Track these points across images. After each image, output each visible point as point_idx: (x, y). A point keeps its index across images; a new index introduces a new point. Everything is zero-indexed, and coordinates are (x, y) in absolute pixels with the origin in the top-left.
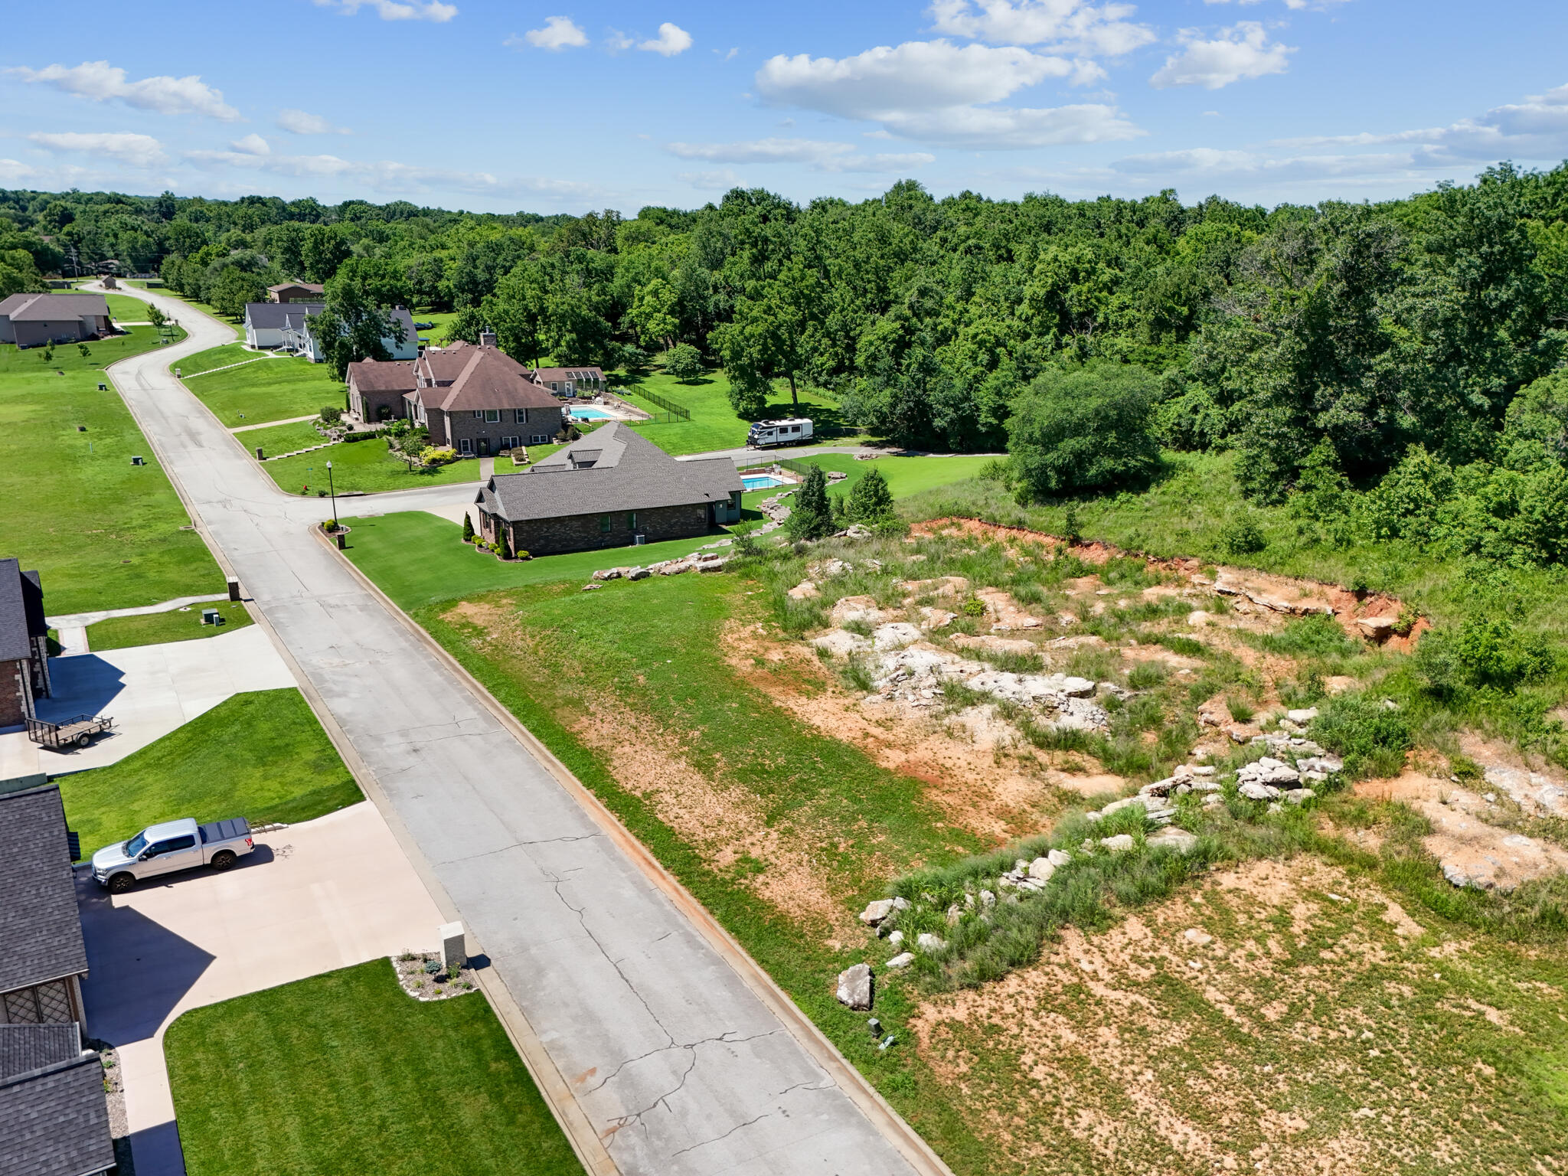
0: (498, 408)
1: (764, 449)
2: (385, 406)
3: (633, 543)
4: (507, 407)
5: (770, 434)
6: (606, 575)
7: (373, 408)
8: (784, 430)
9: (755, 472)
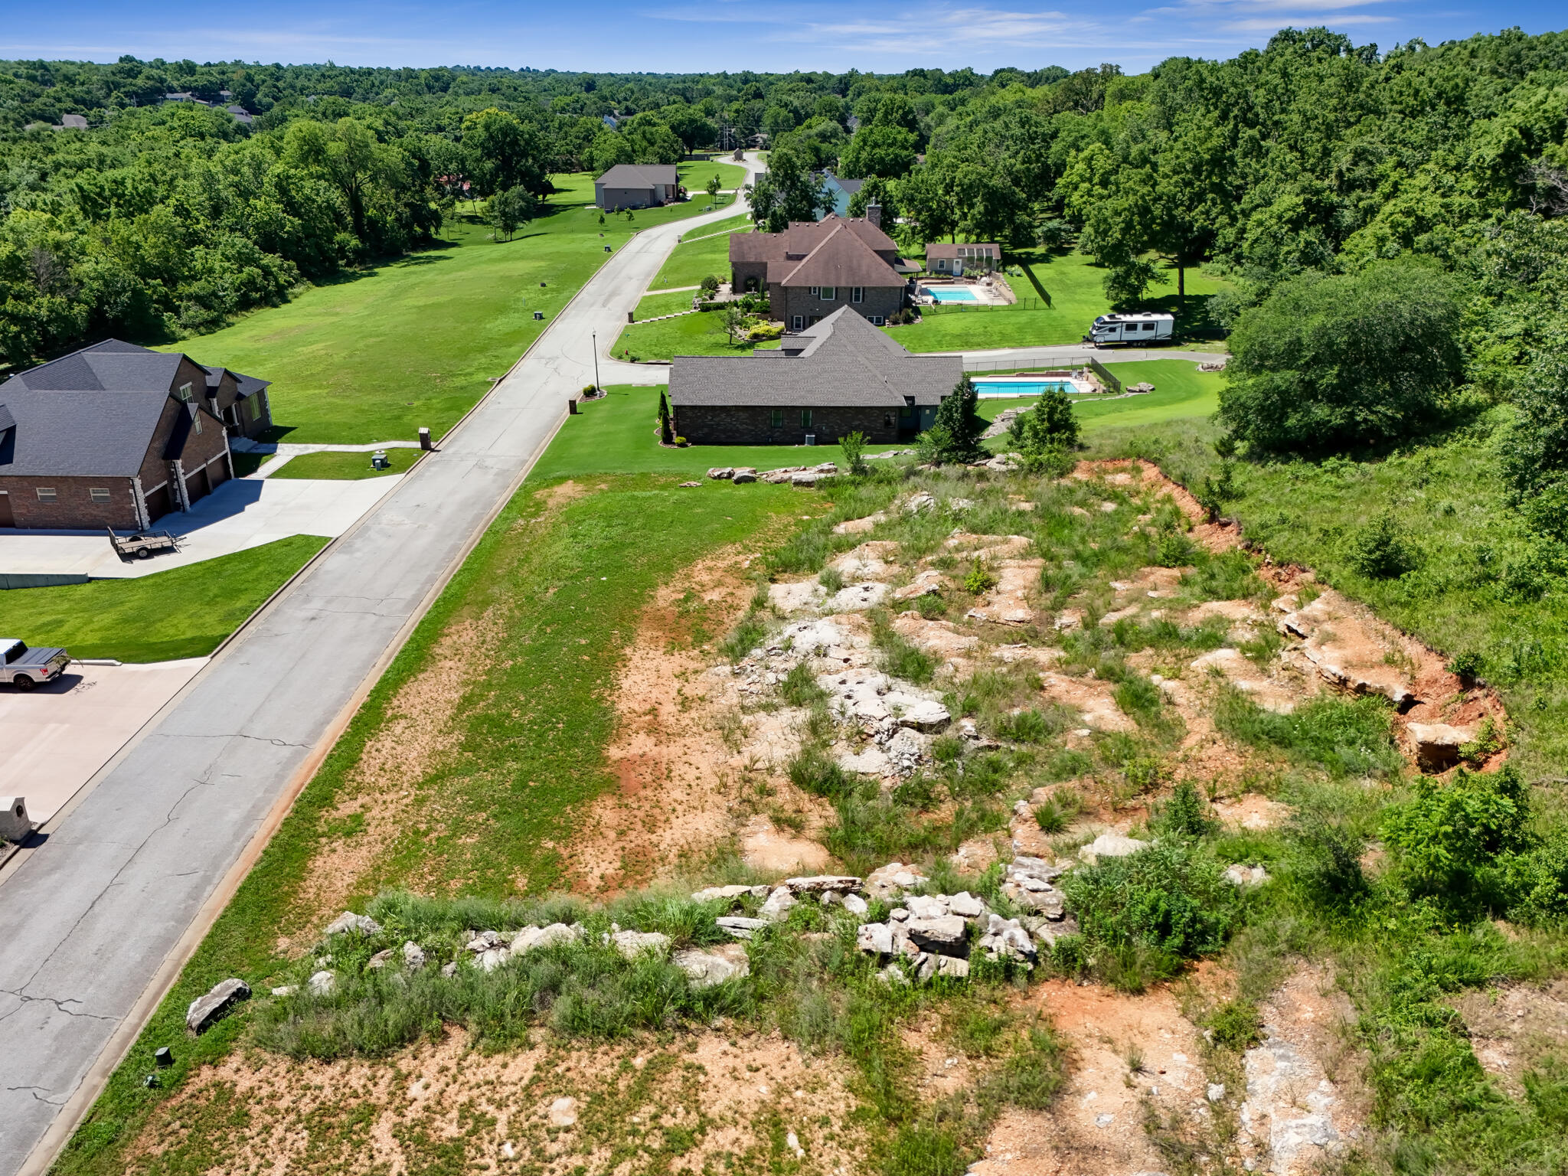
0: (833, 285)
1: (1101, 348)
2: (751, 278)
3: (803, 443)
4: (843, 284)
5: (1113, 330)
6: (716, 474)
7: (741, 279)
8: (1131, 327)
9: (1057, 375)
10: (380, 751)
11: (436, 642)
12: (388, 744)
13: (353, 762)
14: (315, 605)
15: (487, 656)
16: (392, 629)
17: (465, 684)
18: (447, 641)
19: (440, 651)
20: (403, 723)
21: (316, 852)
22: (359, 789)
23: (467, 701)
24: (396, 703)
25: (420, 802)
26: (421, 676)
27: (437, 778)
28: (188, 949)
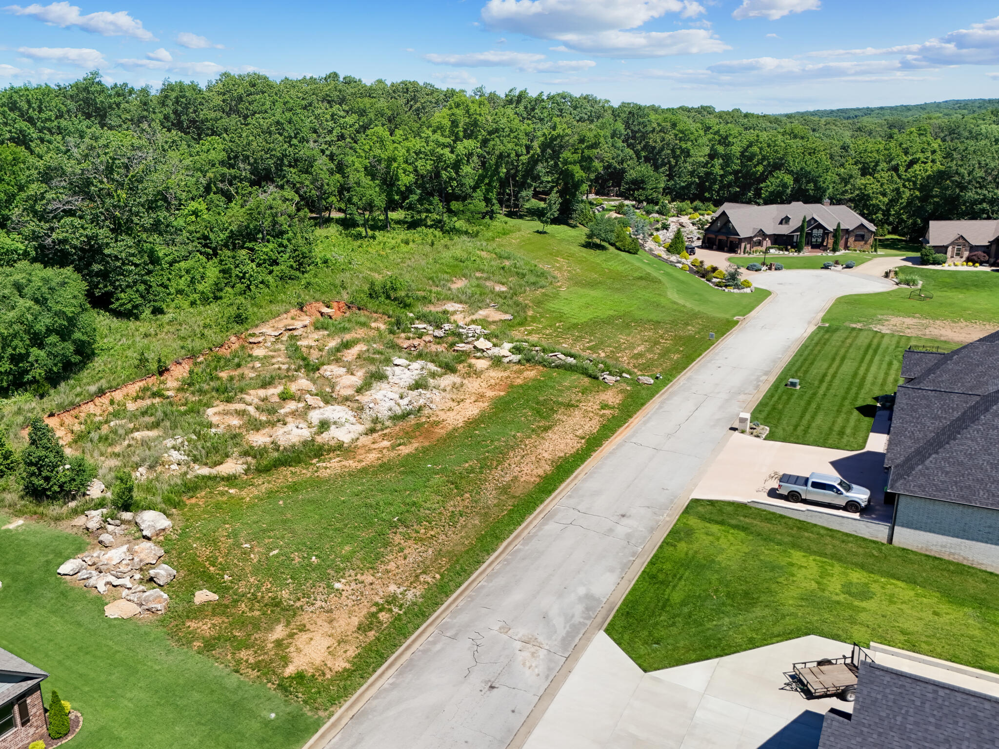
10: (592, 426)
11: (547, 475)
12: (586, 427)
13: (604, 427)
14: (622, 530)
15: (526, 446)
16: (570, 497)
17: (543, 438)
18: (540, 472)
19: (547, 466)
20: (578, 433)
21: (619, 404)
22: (602, 416)
23: (546, 429)
24: (579, 445)
25: (579, 401)
26: (562, 454)
27: (569, 405)
28: (659, 397)
